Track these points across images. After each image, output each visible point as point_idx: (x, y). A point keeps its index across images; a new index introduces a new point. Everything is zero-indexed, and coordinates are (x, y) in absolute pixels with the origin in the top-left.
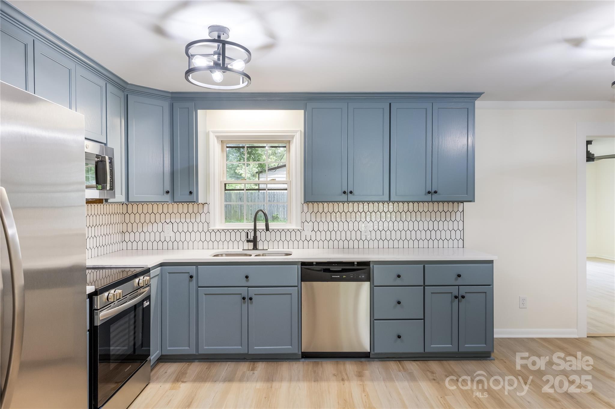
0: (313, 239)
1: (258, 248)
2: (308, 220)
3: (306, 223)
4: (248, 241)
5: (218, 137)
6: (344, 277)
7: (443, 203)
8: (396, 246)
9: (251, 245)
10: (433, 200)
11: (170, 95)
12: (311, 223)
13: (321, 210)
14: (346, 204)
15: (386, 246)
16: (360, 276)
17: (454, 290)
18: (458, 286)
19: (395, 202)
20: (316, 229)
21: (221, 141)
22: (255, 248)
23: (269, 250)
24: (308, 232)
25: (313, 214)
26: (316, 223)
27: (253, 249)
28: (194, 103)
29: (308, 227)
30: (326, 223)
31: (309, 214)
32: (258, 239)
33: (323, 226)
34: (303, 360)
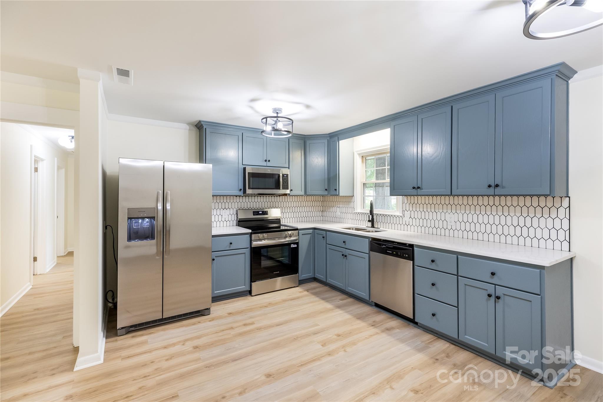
0: (411, 224)
1: (375, 226)
2: (408, 209)
3: (406, 212)
4: (369, 221)
5: (359, 154)
6: (394, 253)
7: (500, 197)
8: (480, 238)
9: (370, 224)
10: (495, 194)
11: (328, 136)
12: (409, 212)
13: (416, 202)
14: (416, 197)
15: (470, 237)
16: (405, 255)
17: (491, 289)
18: (495, 285)
19: (455, 195)
20: (412, 217)
21: (361, 157)
22: (373, 226)
23: (381, 229)
24: (407, 219)
25: (411, 205)
26: (412, 212)
27: (372, 227)
28: (337, 137)
29: (407, 214)
30: (419, 212)
31: (408, 205)
32: (375, 220)
33: (418, 215)
34: (374, 307)
